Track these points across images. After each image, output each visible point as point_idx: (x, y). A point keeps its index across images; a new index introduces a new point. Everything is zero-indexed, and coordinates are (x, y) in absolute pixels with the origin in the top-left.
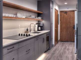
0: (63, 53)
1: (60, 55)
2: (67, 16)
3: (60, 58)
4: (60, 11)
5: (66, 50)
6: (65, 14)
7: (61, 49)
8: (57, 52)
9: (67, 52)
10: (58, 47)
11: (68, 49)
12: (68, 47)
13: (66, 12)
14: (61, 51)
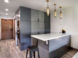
0: (8, 48)
1: (6, 50)
2: (6, 22)
3: (7, 53)
4: (1, 19)
5: (9, 45)
6: (5, 21)
7: (5, 45)
8: (3, 49)
9: (11, 46)
10: (2, 44)
11: (10, 44)
12: (9, 43)
13: (6, 20)
14: (6, 47)
